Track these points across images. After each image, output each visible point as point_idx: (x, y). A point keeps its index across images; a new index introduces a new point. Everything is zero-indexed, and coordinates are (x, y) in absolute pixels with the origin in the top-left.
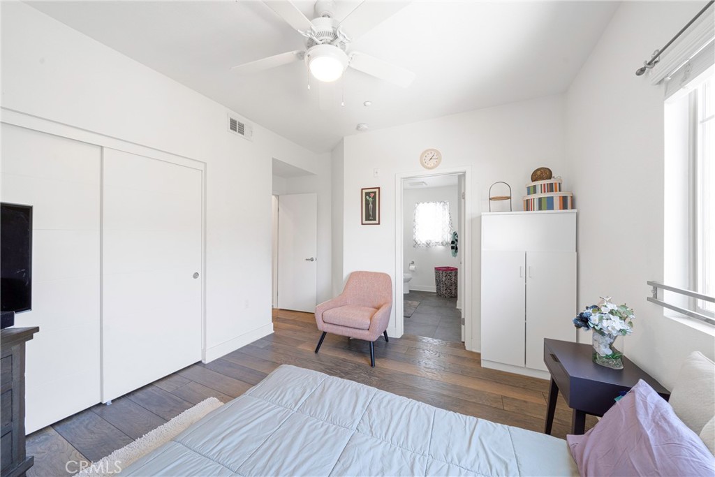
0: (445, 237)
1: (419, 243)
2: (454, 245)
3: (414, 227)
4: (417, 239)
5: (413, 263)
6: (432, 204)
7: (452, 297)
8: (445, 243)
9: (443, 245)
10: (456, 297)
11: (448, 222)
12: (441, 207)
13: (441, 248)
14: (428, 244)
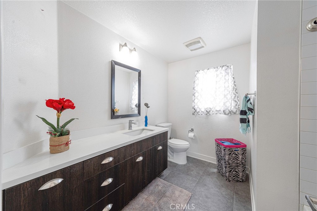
0: (228, 104)
1: (198, 110)
2: (244, 117)
3: (194, 95)
4: (196, 107)
5: (192, 130)
6: (212, 71)
7: (238, 181)
8: (227, 112)
9: (225, 114)
10: (246, 179)
11: (231, 88)
12: (224, 73)
13: (223, 116)
14: (208, 113)
